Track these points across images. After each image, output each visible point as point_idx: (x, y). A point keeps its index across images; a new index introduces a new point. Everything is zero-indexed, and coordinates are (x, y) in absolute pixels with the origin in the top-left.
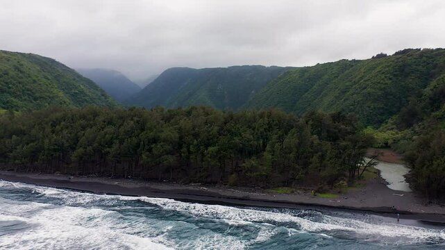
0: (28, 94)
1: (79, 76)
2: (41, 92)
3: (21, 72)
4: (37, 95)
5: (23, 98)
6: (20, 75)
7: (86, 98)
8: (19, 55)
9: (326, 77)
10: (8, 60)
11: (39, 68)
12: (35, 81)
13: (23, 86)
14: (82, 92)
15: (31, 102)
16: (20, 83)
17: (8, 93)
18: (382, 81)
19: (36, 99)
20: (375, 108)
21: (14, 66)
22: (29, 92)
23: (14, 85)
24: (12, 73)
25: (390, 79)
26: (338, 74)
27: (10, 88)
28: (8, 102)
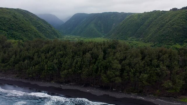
0: (21, 29)
1: (39, 18)
2: (26, 28)
3: (17, 18)
4: (25, 29)
5: (19, 31)
6: (16, 20)
7: (44, 28)
8: (13, 10)
9: (151, 18)
10: (10, 13)
11: (22, 16)
12: (22, 23)
13: (18, 26)
14: (42, 26)
15: (23, 33)
16: (16, 24)
17: (13, 29)
18: (181, 22)
19: (24, 31)
20: (179, 35)
21: (13, 15)
22: (21, 28)
23: (14, 25)
24: (13, 19)
25: (185, 21)
26: (156, 17)
27: (13, 27)
28: (13, 34)
